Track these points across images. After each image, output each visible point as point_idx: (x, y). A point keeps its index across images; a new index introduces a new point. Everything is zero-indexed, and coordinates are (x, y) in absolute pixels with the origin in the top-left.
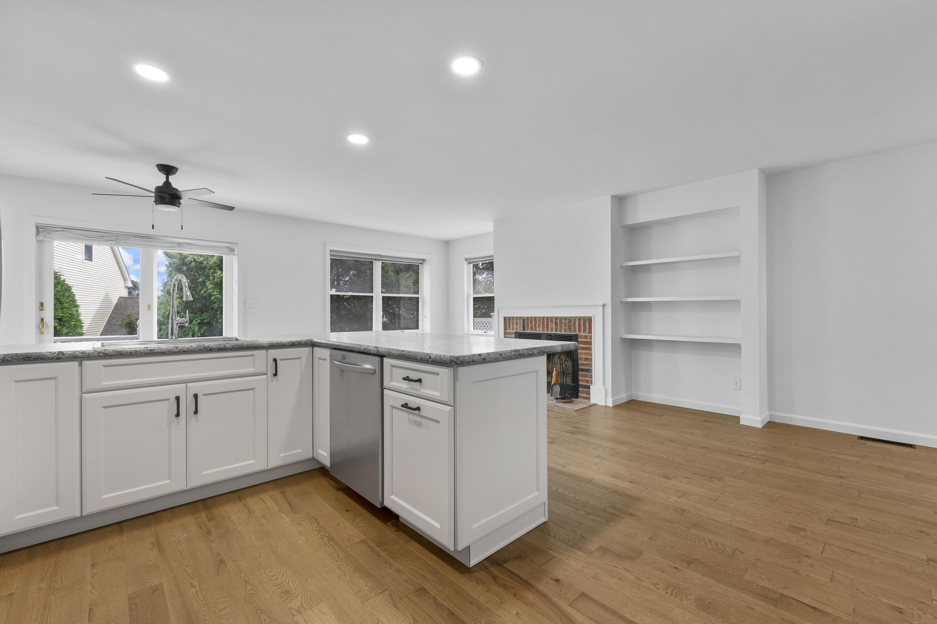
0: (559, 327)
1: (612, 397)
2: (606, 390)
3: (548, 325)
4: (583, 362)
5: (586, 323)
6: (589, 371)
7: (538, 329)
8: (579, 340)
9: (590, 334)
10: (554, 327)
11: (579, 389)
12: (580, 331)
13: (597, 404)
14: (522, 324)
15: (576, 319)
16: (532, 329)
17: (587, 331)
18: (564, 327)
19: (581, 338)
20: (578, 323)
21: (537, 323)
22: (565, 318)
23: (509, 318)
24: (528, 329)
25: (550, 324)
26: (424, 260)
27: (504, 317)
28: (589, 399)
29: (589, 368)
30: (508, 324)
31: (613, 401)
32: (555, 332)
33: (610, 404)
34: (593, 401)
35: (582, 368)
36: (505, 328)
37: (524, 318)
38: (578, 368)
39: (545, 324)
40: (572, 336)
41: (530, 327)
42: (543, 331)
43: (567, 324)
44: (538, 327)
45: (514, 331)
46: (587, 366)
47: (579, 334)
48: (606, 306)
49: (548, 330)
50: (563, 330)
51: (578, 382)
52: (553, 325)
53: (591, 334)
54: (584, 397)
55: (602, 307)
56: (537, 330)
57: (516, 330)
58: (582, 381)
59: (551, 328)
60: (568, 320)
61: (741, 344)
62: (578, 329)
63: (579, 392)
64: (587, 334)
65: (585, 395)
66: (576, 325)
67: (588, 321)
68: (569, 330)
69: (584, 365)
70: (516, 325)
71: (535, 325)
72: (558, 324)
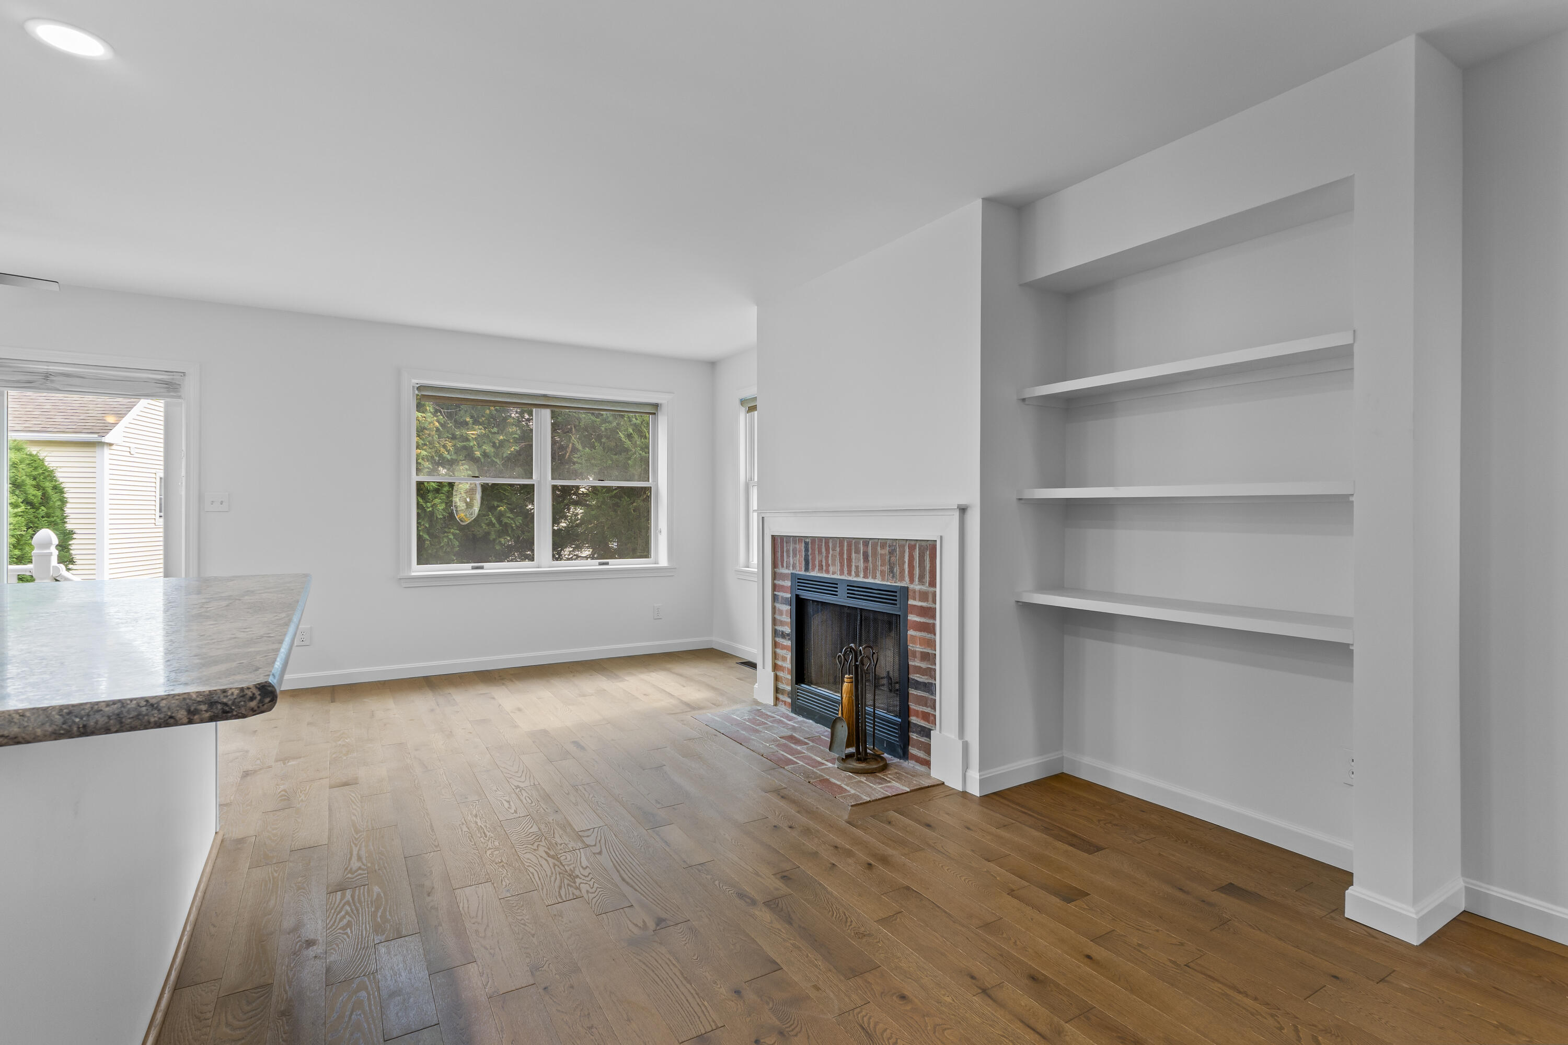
0: (870, 565)
1: (980, 770)
2: (966, 747)
3: (849, 560)
4: (919, 665)
5: (924, 558)
6: (929, 688)
7: (831, 569)
8: (909, 603)
9: (932, 589)
10: (861, 565)
11: (909, 736)
12: (912, 581)
13: (943, 783)
14: (804, 553)
15: (904, 546)
16: (821, 568)
17: (927, 579)
18: (881, 566)
19: (915, 599)
20: (909, 556)
21: (829, 553)
22: (884, 543)
23: (782, 537)
24: (813, 569)
25: (853, 555)
26: (656, 406)
27: (772, 536)
28: (927, 763)
29: (930, 681)
30: (779, 554)
31: (982, 782)
32: (864, 577)
33: (975, 790)
34: (937, 773)
35: (916, 678)
36: (775, 565)
37: (807, 540)
38: (908, 678)
39: (845, 556)
40: (896, 592)
41: (817, 563)
42: (840, 575)
43: (887, 557)
44: (832, 565)
45: (790, 572)
46: (927, 675)
47: (911, 586)
48: (968, 509)
49: (849, 574)
50: (878, 574)
51: (909, 717)
52: (859, 560)
53: (934, 589)
54: (919, 757)
55: (957, 514)
56: (831, 572)
57: (793, 569)
58: (917, 714)
59: (855, 566)
60: (888, 548)
61: (1352, 645)
62: (909, 572)
63: (911, 743)
64: (924, 588)
65: (921, 754)
66: (904, 562)
67: (928, 552)
68: (891, 575)
69: (919, 670)
70: (793, 558)
71: (827, 557)
72: (870, 559)
